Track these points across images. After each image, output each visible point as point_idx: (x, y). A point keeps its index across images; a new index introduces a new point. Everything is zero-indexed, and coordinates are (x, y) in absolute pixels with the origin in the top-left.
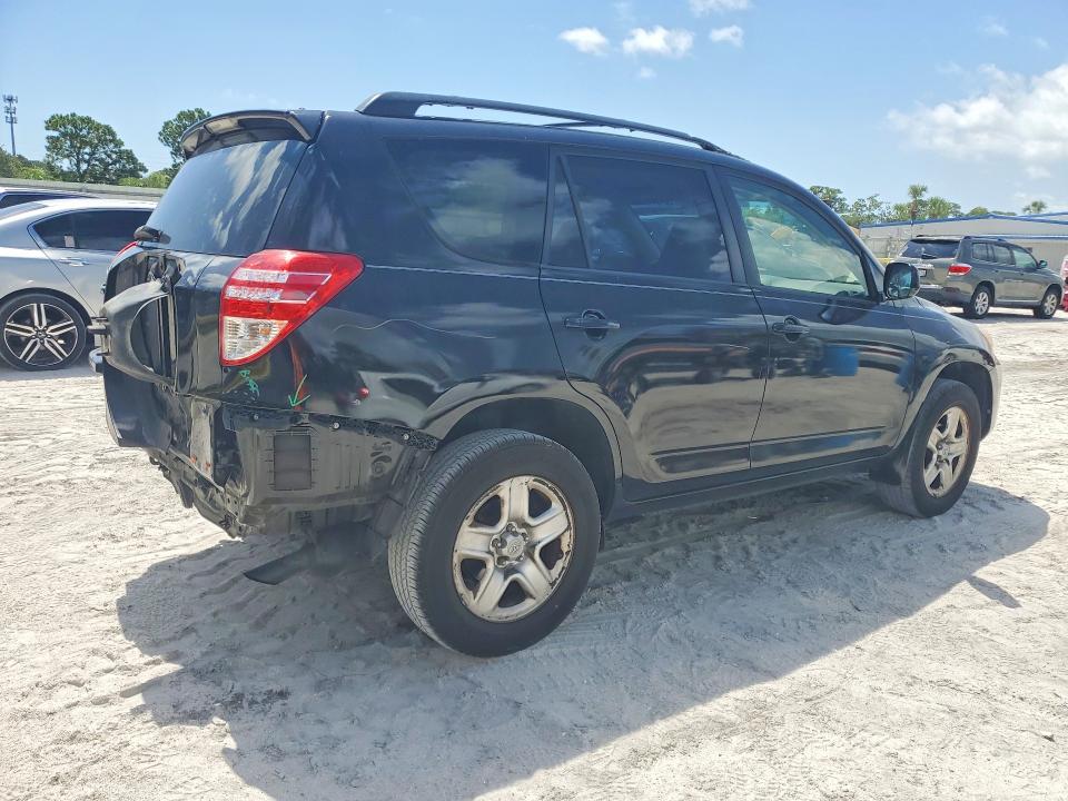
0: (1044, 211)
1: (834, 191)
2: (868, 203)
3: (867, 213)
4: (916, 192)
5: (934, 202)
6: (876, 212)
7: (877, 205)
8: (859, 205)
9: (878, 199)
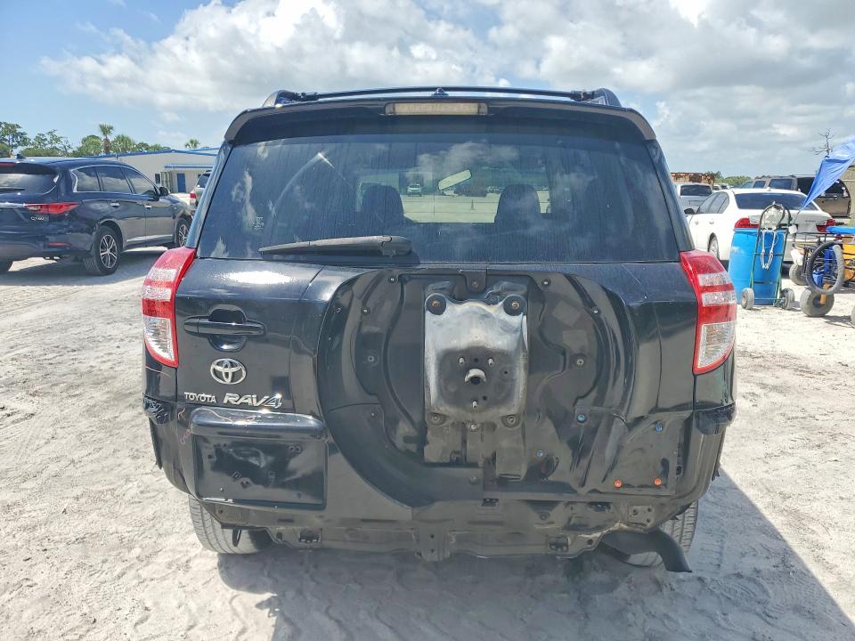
0: (199, 147)
1: (13, 126)
2: (48, 137)
3: (49, 146)
4: (106, 130)
5: (122, 139)
6: (57, 146)
7: (58, 140)
8: (40, 139)
9: (57, 134)
